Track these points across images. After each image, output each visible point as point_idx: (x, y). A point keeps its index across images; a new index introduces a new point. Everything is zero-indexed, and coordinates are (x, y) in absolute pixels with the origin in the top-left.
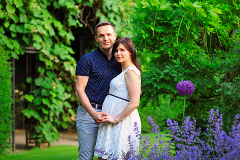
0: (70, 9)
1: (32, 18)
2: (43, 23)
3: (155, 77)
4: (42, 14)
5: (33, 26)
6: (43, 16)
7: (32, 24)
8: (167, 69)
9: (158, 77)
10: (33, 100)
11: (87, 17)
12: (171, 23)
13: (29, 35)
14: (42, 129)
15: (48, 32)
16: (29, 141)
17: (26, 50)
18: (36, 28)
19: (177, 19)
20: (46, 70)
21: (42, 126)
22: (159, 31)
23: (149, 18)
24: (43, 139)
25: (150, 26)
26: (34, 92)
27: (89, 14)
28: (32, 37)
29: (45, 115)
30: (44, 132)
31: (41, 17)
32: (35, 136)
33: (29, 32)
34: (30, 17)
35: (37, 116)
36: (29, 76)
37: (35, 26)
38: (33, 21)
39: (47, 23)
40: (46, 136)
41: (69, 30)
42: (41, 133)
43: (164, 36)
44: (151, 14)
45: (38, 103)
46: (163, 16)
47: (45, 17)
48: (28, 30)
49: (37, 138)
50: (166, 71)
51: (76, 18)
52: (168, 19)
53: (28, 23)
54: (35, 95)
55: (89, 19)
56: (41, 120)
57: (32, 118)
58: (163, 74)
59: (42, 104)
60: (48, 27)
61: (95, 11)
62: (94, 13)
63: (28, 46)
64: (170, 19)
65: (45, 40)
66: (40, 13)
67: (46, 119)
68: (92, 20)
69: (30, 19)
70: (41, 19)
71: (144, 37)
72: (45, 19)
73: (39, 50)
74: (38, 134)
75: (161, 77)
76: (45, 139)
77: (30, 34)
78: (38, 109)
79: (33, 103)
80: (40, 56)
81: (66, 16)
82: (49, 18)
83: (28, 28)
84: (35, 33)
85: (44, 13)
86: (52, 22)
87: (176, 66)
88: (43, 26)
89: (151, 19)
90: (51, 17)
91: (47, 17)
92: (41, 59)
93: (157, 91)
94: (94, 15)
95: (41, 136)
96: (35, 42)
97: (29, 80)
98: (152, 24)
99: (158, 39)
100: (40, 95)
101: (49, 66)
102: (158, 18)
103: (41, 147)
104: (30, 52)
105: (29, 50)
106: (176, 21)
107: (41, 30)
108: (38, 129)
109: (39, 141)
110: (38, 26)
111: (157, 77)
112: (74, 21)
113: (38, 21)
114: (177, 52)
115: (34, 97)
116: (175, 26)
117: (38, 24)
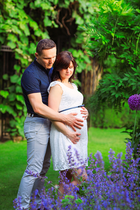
0: (45, 10)
1: (8, 18)
2: (18, 23)
3: (114, 84)
4: (18, 14)
5: (8, 26)
6: (19, 16)
7: (7, 24)
8: (126, 76)
9: (117, 85)
10: (8, 97)
11: (64, 18)
12: (132, 29)
13: (4, 35)
14: (16, 123)
15: (23, 32)
16: (4, 134)
17: (3, 48)
18: (10, 28)
19: (138, 26)
20: (22, 68)
21: (16, 121)
22: (120, 37)
23: (110, 23)
24: (16, 133)
25: (110, 31)
26: (9, 88)
27: (66, 15)
28: (6, 37)
29: (19, 110)
30: (18, 127)
31: (16, 17)
32: (9, 130)
33: (4, 31)
34: (6, 17)
35: (11, 111)
36: (6, 73)
37: (10, 26)
38: (9, 21)
39: (23, 23)
40: (20, 131)
41: (46, 30)
42: (15, 127)
43: (125, 43)
44: (112, 19)
45: (12, 99)
46: (125, 22)
47: (21, 17)
48: (3, 30)
49: (11, 132)
50: (125, 79)
51: (53, 19)
52: (130, 25)
53: (3, 23)
54: (10, 91)
55: (65, 20)
56: (15, 115)
57: (7, 113)
58: (121, 82)
59: (16, 100)
60: (24, 27)
61: (72, 13)
62: (70, 14)
63: (3, 45)
64: (132, 25)
65: (22, 39)
66: (16, 13)
67: (20, 114)
68: (68, 21)
69: (5, 19)
70: (17, 20)
71: (104, 43)
72: (21, 19)
73: (14, 49)
74: (12, 128)
75: (120, 85)
76: (18, 133)
77: (5, 33)
78: (13, 105)
79: (8, 99)
80: (16, 54)
81: (42, 17)
82: (25, 18)
83: (3, 28)
84: (9, 33)
85: (20, 14)
86: (27, 22)
87: (136, 74)
88: (19, 26)
89: (112, 25)
90: (27, 17)
91: (23, 17)
92: (17, 57)
93: (115, 100)
94: (71, 17)
95: (14, 130)
96: (9, 41)
97: (5, 77)
98: (113, 29)
99: (118, 45)
100: (14, 92)
101: (25, 64)
102: (119, 24)
103: (15, 141)
104: (6, 50)
105: (5, 48)
106: (138, 27)
107: (15, 30)
108: (12, 123)
109: (13, 134)
110: (13, 26)
111: (115, 84)
112: (50, 21)
113: (14, 21)
114: (138, 59)
115: (9, 93)
116: (136, 32)
117: (13, 24)
